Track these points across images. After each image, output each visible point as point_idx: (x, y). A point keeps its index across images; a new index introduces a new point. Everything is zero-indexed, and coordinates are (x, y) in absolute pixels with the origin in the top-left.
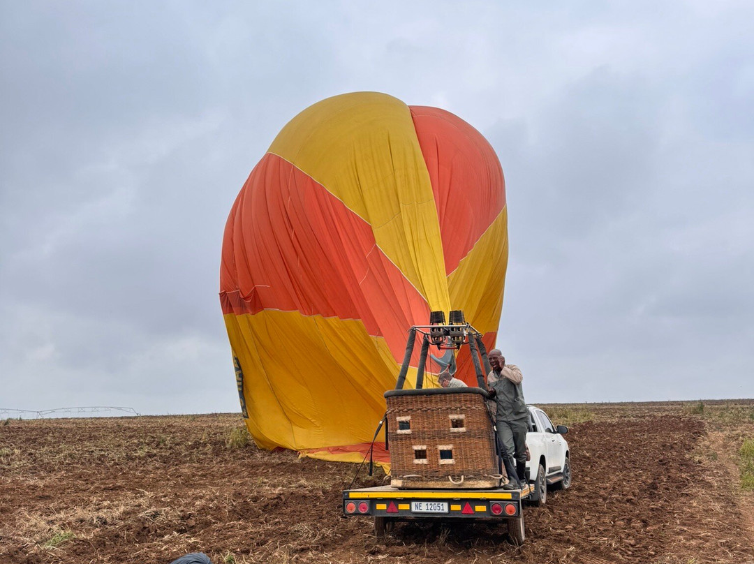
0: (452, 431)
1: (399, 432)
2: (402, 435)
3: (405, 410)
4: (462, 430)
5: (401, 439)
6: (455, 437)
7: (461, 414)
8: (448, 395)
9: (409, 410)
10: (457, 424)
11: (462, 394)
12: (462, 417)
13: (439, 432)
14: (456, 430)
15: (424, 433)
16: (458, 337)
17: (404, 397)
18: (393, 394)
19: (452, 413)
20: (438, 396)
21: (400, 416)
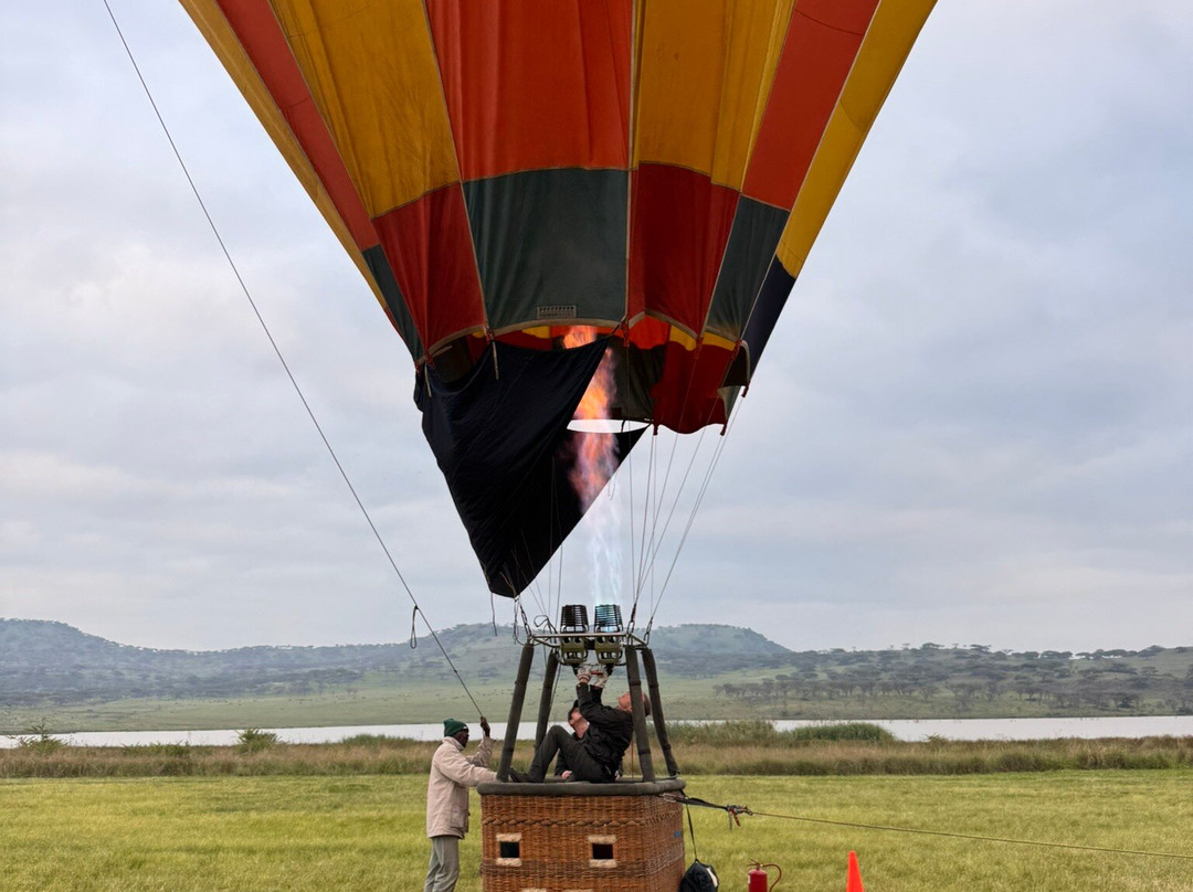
0: (592, 865)
1: (500, 861)
2: (505, 867)
3: (512, 822)
4: (610, 863)
5: (503, 875)
6: (597, 876)
7: (609, 834)
8: (588, 799)
9: (519, 822)
10: (602, 851)
11: (613, 798)
12: (611, 839)
13: (570, 866)
14: (599, 863)
15: (543, 865)
16: (609, 653)
17: (512, 798)
18: (492, 790)
19: (593, 833)
20: (572, 799)
21: (502, 832)
